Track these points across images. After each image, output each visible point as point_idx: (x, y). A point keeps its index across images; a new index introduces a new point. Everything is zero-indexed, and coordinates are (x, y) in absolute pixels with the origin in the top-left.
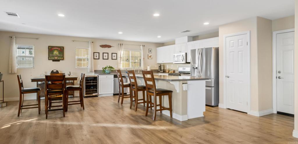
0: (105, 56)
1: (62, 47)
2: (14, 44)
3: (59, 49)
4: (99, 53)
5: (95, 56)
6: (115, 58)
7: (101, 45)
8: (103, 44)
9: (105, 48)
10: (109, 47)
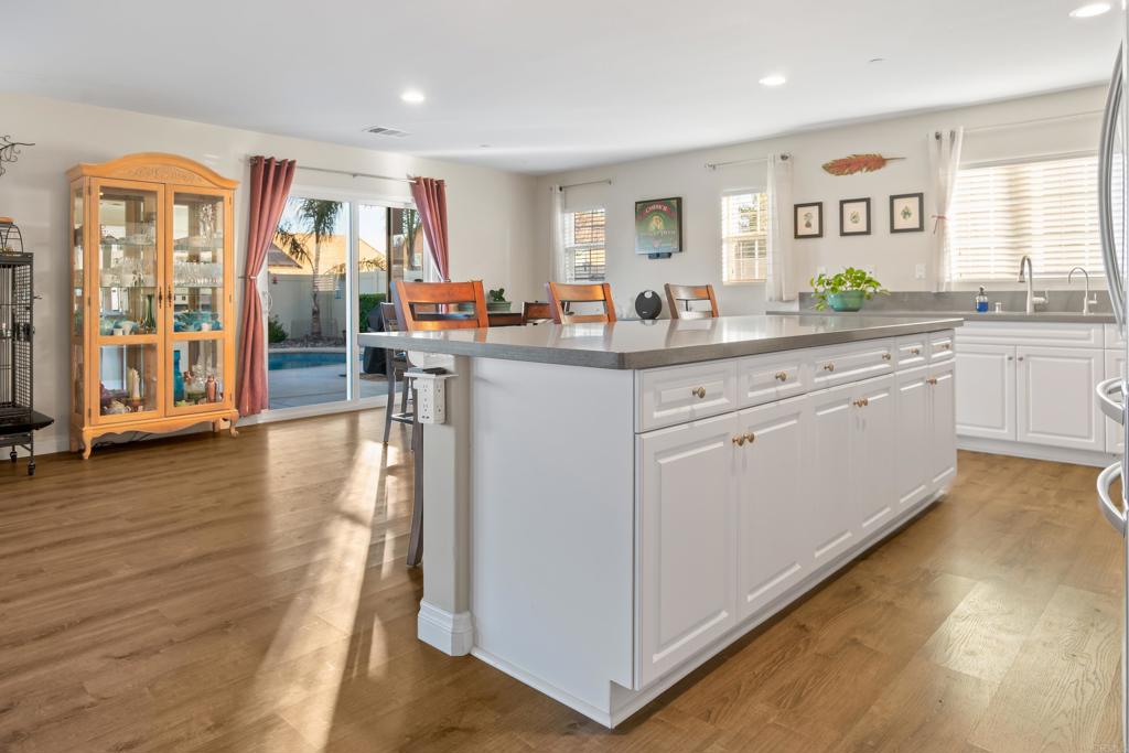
0: (855, 218)
1: (673, 199)
2: (558, 209)
3: (665, 208)
4: (820, 205)
5: (802, 222)
6: (913, 222)
7: (829, 160)
8: (838, 158)
9: (851, 172)
10: (876, 162)
